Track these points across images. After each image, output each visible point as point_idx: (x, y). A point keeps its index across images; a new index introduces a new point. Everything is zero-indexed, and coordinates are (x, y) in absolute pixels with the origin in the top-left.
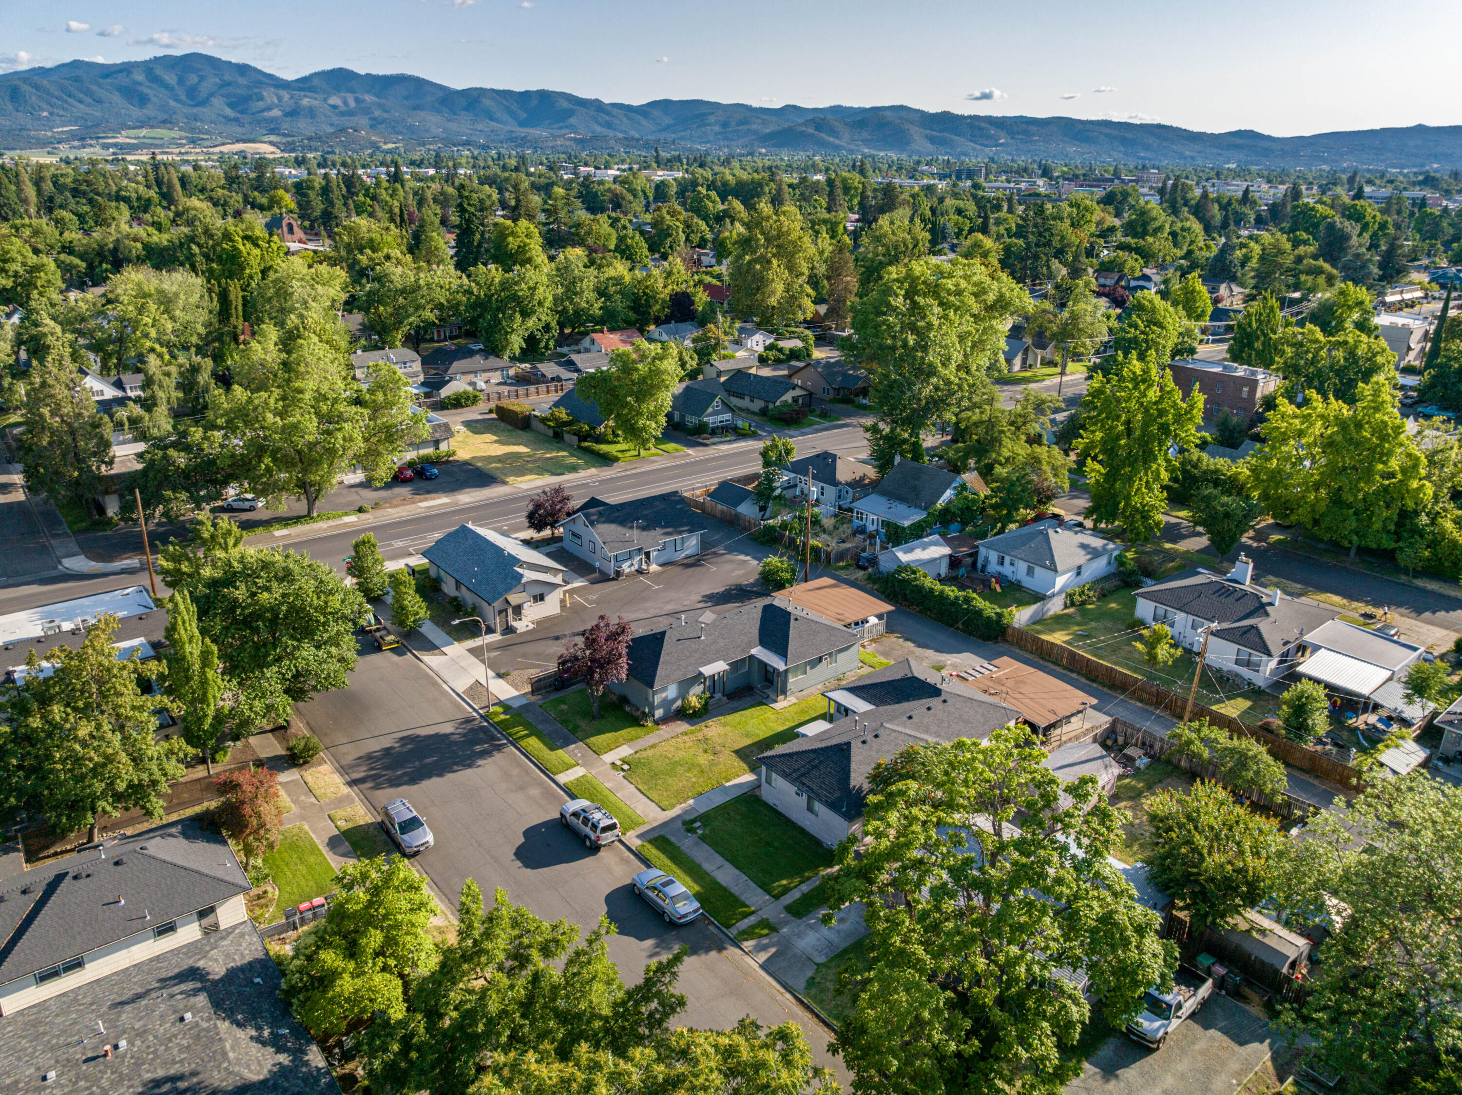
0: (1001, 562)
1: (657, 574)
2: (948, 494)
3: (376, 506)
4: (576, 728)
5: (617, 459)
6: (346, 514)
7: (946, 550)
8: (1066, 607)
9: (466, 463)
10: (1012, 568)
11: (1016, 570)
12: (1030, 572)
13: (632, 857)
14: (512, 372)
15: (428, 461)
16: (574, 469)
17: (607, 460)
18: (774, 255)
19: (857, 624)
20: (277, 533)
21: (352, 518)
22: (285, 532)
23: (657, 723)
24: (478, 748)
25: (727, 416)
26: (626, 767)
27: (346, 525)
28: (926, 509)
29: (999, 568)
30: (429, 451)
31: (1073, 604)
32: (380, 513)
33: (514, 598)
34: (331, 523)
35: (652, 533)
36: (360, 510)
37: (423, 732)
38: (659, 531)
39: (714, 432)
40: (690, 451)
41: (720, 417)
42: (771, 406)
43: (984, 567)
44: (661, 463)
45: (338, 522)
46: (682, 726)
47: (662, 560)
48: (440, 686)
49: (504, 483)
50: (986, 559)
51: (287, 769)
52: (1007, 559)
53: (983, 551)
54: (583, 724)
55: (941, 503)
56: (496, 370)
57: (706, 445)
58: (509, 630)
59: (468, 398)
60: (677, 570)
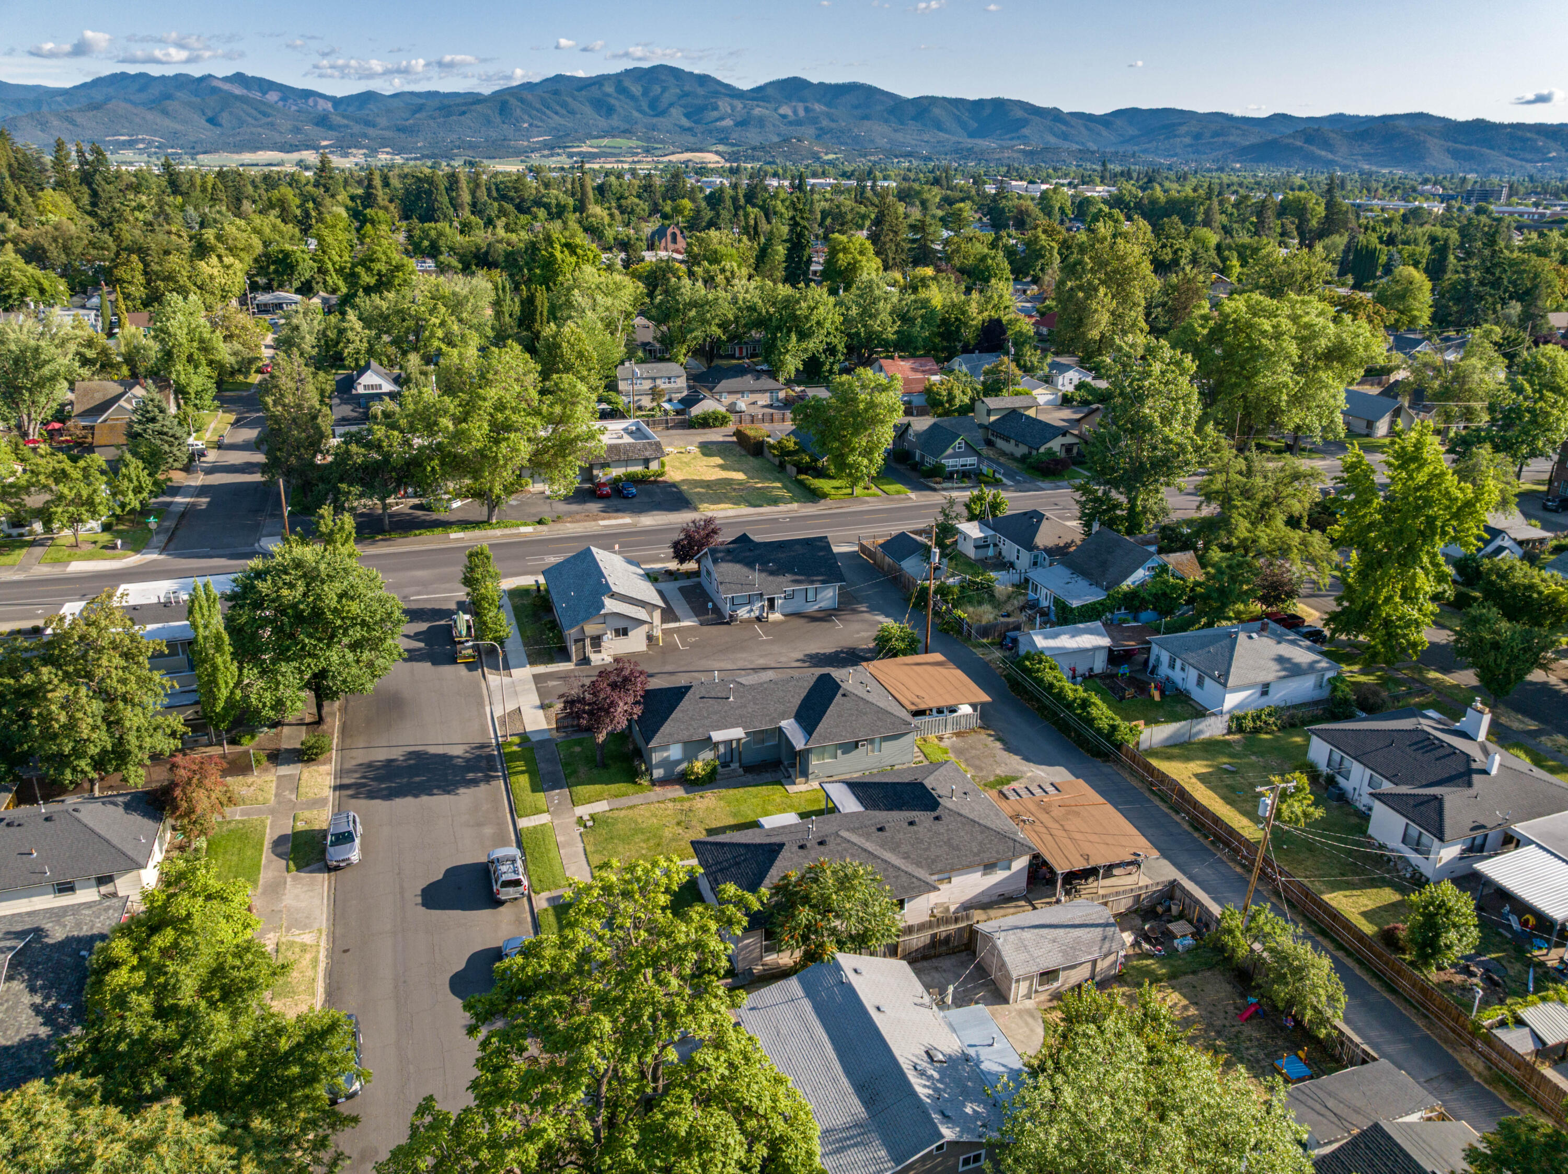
0: (1172, 666)
1: (776, 623)
2: (1140, 574)
3: (557, 519)
4: (574, 772)
5: (825, 496)
6: (525, 524)
7: (1105, 642)
8: (1230, 732)
9: (673, 485)
10: (1183, 675)
11: (1186, 678)
12: (1200, 683)
13: (529, 919)
14: (782, 395)
15: (633, 480)
16: (775, 501)
17: (815, 496)
18: (1102, 282)
19: (940, 711)
20: (453, 536)
21: (529, 529)
22: (461, 535)
23: (653, 783)
24: (471, 776)
25: (972, 460)
26: (590, 823)
27: (519, 535)
28: (1107, 589)
29: (1170, 672)
30: (638, 469)
31: (1240, 729)
32: (558, 526)
33: (591, 629)
34: (507, 531)
35: (780, 579)
36: (540, 522)
37: (432, 750)
38: (789, 577)
39: (950, 477)
40: (913, 495)
41: (962, 461)
42: (1034, 452)
43: (1155, 667)
44: (872, 504)
45: (514, 531)
46: (678, 791)
47: (789, 610)
48: (483, 707)
49: (696, 509)
50: (1158, 659)
51: (294, 762)
52: (1178, 663)
53: (1155, 649)
54: (582, 770)
55: (1128, 584)
56: (765, 391)
57: (935, 490)
58: (585, 661)
59: (716, 419)
60: (802, 621)
